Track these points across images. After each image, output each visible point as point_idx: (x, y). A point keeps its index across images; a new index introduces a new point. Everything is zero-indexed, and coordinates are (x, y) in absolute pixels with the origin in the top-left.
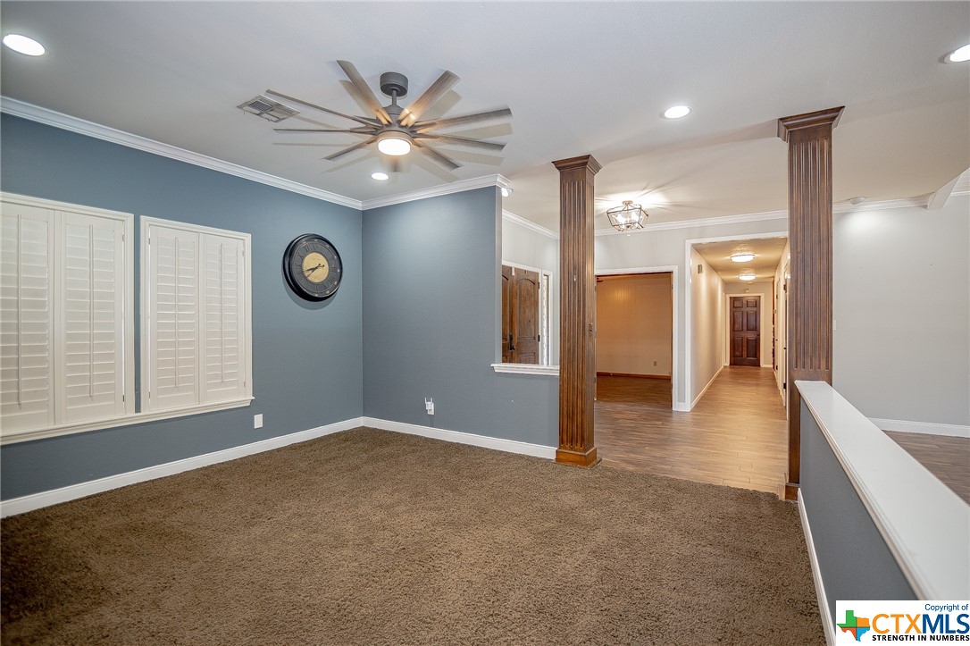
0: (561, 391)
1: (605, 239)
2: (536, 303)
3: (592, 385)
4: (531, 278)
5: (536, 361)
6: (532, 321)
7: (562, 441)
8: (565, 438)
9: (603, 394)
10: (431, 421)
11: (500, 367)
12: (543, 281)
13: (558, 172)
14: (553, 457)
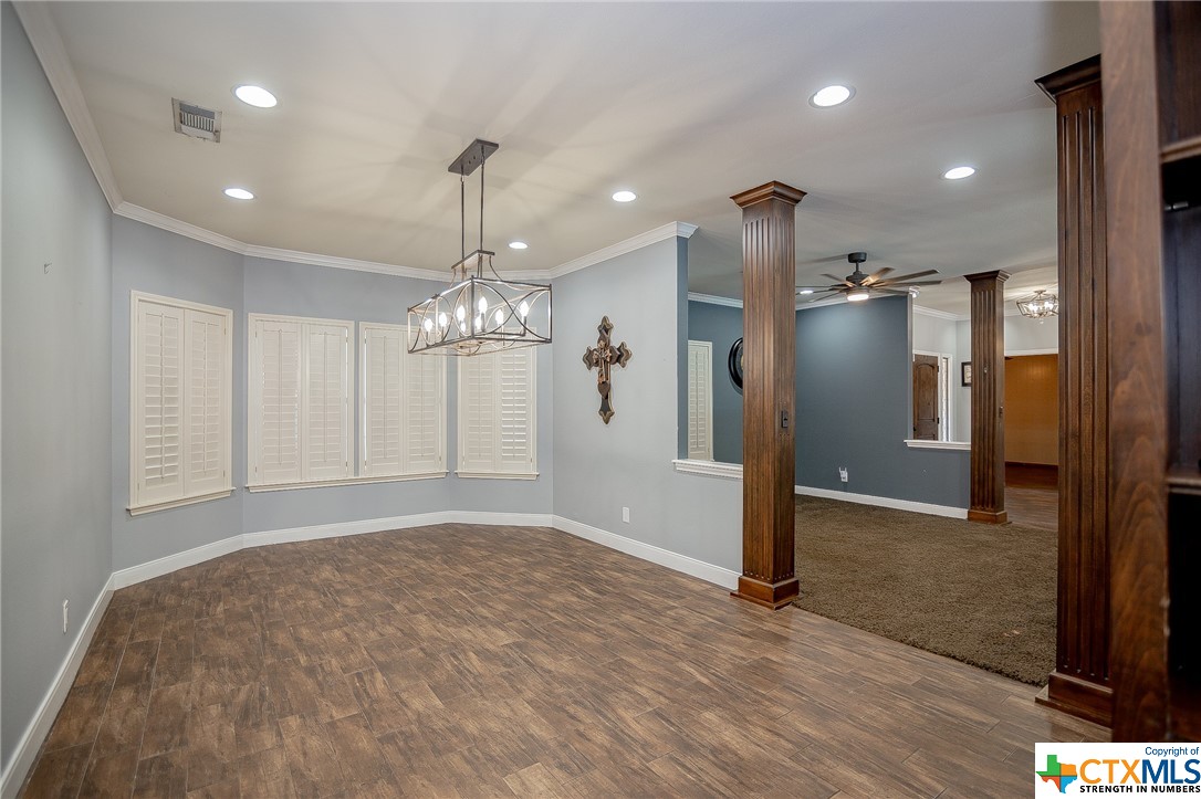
0: (973, 469)
1: (1014, 319)
2: (936, 386)
3: (1001, 472)
4: (930, 362)
5: (935, 437)
6: (932, 403)
7: (973, 504)
8: (976, 501)
9: (1011, 481)
10: (845, 488)
11: (912, 443)
12: (942, 364)
13: (969, 284)
14: (965, 517)
